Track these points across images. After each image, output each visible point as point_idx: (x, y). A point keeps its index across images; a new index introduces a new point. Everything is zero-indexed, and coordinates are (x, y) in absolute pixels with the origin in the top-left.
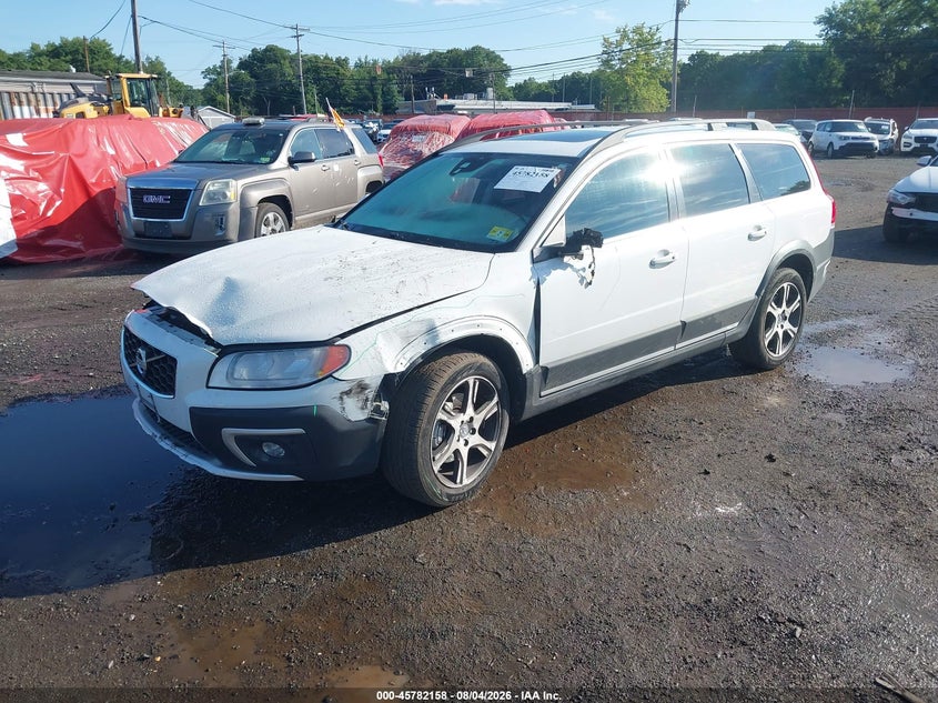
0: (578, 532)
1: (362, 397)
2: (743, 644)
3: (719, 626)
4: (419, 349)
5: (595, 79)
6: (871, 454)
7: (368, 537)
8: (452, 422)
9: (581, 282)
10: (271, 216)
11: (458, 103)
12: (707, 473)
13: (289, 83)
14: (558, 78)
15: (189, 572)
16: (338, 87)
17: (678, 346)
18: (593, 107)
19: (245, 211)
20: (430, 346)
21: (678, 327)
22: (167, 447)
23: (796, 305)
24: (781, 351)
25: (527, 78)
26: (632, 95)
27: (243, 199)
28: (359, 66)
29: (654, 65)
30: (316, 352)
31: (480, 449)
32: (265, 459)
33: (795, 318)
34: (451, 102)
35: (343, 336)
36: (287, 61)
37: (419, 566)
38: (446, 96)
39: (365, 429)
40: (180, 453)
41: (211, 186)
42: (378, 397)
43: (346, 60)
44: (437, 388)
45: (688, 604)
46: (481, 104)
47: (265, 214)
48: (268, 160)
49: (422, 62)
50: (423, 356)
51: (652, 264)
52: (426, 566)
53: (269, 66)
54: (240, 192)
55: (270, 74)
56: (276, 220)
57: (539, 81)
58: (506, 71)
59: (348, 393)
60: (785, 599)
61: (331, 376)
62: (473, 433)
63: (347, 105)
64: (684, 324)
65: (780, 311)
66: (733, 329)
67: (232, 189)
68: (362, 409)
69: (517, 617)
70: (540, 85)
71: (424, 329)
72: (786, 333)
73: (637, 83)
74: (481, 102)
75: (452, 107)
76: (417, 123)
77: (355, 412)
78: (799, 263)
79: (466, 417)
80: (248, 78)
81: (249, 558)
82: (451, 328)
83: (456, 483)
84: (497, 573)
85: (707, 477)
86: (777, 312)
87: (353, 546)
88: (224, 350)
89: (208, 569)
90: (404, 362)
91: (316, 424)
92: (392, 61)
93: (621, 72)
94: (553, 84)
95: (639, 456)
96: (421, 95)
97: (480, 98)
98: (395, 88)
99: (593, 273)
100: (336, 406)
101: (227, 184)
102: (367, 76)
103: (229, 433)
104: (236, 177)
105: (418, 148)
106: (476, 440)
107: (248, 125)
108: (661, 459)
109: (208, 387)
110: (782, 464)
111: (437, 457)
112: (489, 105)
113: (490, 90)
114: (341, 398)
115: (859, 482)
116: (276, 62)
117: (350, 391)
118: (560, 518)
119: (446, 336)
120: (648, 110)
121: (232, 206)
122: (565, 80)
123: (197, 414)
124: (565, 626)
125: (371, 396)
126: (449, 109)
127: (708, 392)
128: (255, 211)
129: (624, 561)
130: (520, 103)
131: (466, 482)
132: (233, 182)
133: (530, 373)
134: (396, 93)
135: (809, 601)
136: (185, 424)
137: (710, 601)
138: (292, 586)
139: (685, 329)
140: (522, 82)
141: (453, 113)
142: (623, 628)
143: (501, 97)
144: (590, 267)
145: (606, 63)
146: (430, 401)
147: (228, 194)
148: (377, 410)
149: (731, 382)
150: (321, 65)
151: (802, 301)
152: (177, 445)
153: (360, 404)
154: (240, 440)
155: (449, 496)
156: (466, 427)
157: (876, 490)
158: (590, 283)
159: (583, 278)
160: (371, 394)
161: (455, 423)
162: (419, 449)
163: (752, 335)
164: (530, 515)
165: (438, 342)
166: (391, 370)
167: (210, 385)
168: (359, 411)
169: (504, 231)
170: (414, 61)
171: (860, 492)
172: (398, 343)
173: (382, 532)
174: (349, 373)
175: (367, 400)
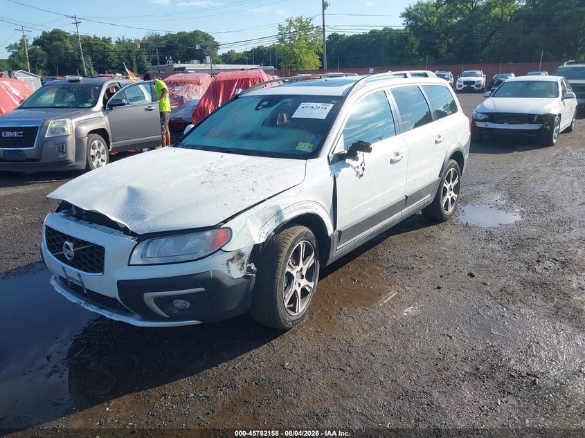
0: (380, 335)
1: (241, 261)
2: (509, 393)
3: (490, 384)
4: (272, 226)
5: (272, 50)
6: (524, 267)
7: (246, 356)
8: (292, 272)
9: (357, 175)
10: (96, 142)
11: (188, 66)
12: (439, 288)
13: (72, 55)
14: (249, 50)
15: (127, 398)
16: (105, 56)
17: (403, 211)
18: (273, 67)
19: (79, 140)
20: (278, 224)
21: (403, 200)
22: (93, 310)
23: (456, 181)
24: (451, 209)
25: (230, 50)
26: (299, 60)
27: (77, 132)
28: (118, 42)
29: (310, 41)
30: (208, 233)
31: (306, 288)
32: (176, 312)
33: (456, 189)
34: (183, 65)
35: (225, 221)
36: (68, 40)
37: (288, 371)
38: (179, 62)
39: (243, 283)
40: (106, 313)
41: (52, 124)
42: (250, 261)
43: (110, 39)
44: (285, 250)
45: (466, 372)
46: (202, 66)
47: (92, 141)
48: (90, 105)
49: (161, 40)
50: (275, 231)
51: (392, 162)
52: (293, 370)
53: (56, 43)
54: (74, 128)
55: (57, 48)
56: (99, 145)
57: (238, 52)
58: (216, 46)
59: (231, 260)
60: (520, 361)
61: (220, 249)
62: (302, 278)
63: (114, 68)
64: (407, 197)
65: (449, 185)
66: (428, 198)
67: (69, 126)
68: (241, 269)
69: (366, 397)
70: (238, 54)
71: (274, 213)
72: (452, 198)
73: (301, 52)
74: (202, 65)
75: (184, 68)
76: (176, 79)
77: (236, 272)
78: (457, 156)
79: (298, 268)
80: (41, 52)
81: (167, 382)
82: (290, 210)
83: (295, 312)
84: (342, 369)
85: (440, 290)
86: (448, 187)
87: (238, 363)
88: (140, 238)
89: (141, 393)
90: (264, 235)
91: (212, 283)
92: (141, 40)
93: (291, 46)
94: (246, 53)
95: (394, 281)
96: (163, 62)
97: (201, 62)
98: (145, 57)
99: (363, 169)
100: (224, 269)
101: (65, 122)
102: (125, 49)
103: (149, 297)
104: (71, 117)
105: (179, 94)
106: (304, 282)
107: (71, 81)
108: (408, 282)
109: (129, 265)
110: (480, 277)
111: (286, 297)
112: (208, 67)
113: (208, 58)
114: (228, 264)
115: (526, 284)
116: (60, 40)
117: (233, 258)
118: (366, 327)
119: (288, 216)
120: (308, 69)
121: (69, 137)
122: (253, 51)
123: (121, 285)
124: (399, 398)
125: (246, 261)
126: (182, 70)
127: (416, 237)
128: (86, 140)
129: (417, 350)
130: (226, 65)
131: (300, 311)
132: (68, 121)
133: (332, 235)
134: (146, 61)
135: (533, 361)
136: (113, 292)
137: (479, 368)
138: (206, 397)
139: (407, 200)
140: (227, 52)
141: (185, 73)
142: (436, 394)
143: (214, 62)
144: (361, 165)
145: (281, 40)
146: (282, 260)
147: (66, 129)
148: (249, 269)
149: (427, 230)
150: (92, 42)
151: (459, 179)
152: (101, 308)
153: (239, 267)
154: (157, 300)
155: (293, 321)
156: (299, 275)
157: (537, 287)
158: (362, 176)
159: (358, 172)
160: (246, 259)
161: (294, 273)
162: (278, 293)
163: (437, 200)
164: (346, 327)
165: (283, 220)
166: (257, 242)
167: (131, 263)
168: (239, 272)
169: (308, 145)
170: (156, 39)
171: (528, 290)
172: (260, 223)
173: (254, 351)
174: (232, 246)
175: (244, 263)
